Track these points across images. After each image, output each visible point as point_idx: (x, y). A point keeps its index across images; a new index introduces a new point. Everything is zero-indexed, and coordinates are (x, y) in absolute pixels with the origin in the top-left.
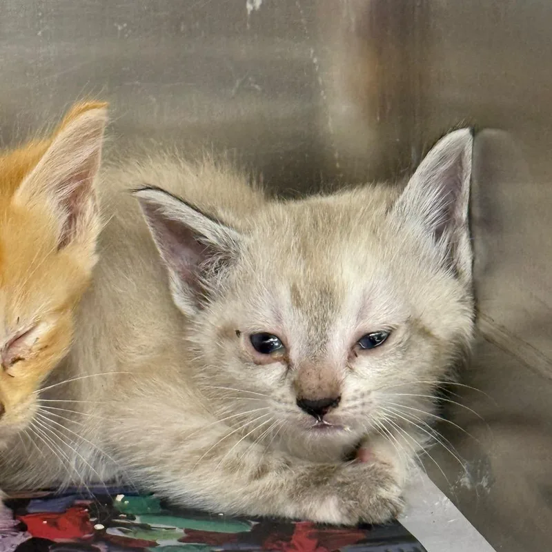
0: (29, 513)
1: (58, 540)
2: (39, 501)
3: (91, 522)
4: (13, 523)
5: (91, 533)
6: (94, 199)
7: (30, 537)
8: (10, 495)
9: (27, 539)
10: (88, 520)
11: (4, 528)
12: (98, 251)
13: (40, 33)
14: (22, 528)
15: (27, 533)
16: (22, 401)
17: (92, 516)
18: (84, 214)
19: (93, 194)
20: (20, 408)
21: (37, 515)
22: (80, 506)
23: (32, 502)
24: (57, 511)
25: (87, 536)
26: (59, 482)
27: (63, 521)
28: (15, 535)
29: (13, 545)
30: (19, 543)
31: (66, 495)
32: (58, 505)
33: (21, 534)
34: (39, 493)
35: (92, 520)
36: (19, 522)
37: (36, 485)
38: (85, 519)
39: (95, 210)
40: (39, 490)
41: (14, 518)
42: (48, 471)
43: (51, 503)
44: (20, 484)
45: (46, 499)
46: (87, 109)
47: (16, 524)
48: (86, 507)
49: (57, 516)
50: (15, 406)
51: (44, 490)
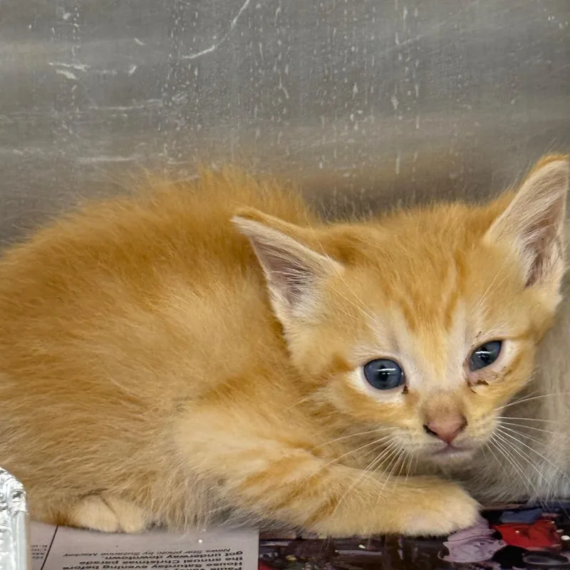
0: (502, 523)
1: (530, 549)
2: (511, 513)
3: (559, 533)
4: (488, 531)
5: (558, 543)
6: (559, 244)
7: (505, 545)
8: (486, 506)
9: (502, 546)
10: (555, 531)
11: (482, 535)
12: (562, 290)
13: (513, 102)
14: (497, 536)
15: (502, 541)
16: (483, 416)
17: (559, 528)
18: (549, 258)
19: (557, 239)
20: (481, 422)
21: (509, 525)
22: (547, 518)
23: (504, 513)
24: (527, 522)
25: (555, 546)
26: (527, 496)
27: (532, 532)
28: (492, 543)
29: (490, 551)
30: (495, 550)
31: (535, 508)
32: (527, 517)
33: (497, 542)
34: (510, 505)
35: (558, 531)
36: (494, 531)
37: (507, 498)
38: (552, 531)
39: (560, 254)
40: (510, 503)
41: (490, 528)
42: (518, 487)
43: (521, 514)
44: (493, 497)
45: (516, 511)
46: (550, 161)
47: (491, 533)
48: (553, 519)
49: (527, 527)
50: (477, 420)
51: (515, 503)
